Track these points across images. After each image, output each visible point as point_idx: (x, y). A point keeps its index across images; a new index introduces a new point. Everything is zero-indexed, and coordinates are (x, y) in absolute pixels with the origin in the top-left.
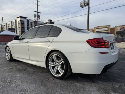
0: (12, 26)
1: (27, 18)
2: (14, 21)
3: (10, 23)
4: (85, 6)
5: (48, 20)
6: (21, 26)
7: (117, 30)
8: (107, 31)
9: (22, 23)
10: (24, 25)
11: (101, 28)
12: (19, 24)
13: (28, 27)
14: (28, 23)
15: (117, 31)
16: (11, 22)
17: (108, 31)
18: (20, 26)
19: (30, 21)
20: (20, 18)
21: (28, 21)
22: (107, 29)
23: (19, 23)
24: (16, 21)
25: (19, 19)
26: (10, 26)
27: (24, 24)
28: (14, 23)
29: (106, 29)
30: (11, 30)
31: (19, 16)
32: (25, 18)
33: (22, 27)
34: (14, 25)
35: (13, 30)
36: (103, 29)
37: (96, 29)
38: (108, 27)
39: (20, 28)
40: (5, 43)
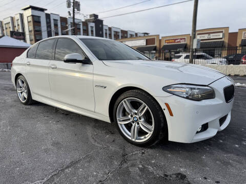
0: (14, 27)
1: (46, 10)
2: (18, 17)
3: (9, 20)
5: (91, 16)
6: (34, 28)
7: (243, 38)
9: (36, 21)
10: (40, 26)
11: (209, 33)
12: (29, 22)
13: (49, 30)
14: (48, 20)
15: (242, 40)
16: (12, 19)
17: (223, 40)
18: (31, 28)
19: (52, 18)
20: (30, 10)
21: (48, 16)
22: (221, 35)
23: (29, 20)
24: (21, 15)
25: (29, 12)
26: (10, 28)
27: (39, 22)
28: (17, 20)
29: (219, 35)
30: (15, 37)
31: (29, 6)
32: (42, 10)
33: (35, 31)
34: (18, 25)
35: (21, 35)
36: (212, 35)
37: (198, 34)
38: (223, 30)
39: (33, 32)
40: (7, 65)
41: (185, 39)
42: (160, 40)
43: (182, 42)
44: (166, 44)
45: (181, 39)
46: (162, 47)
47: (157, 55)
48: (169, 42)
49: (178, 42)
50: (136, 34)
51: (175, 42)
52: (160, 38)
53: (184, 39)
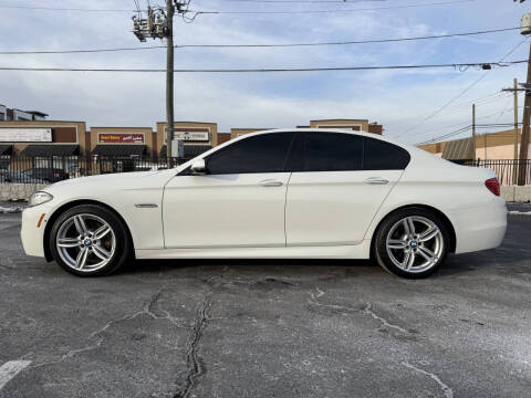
4: (154, 35)
8: (207, 141)
11: (186, 131)
17: (209, 144)
22: (206, 136)
29: (203, 136)
36: (191, 133)
38: (209, 128)
41: (142, 136)
42: (88, 134)
43: (138, 142)
44: (103, 143)
45: (135, 136)
46: (92, 148)
47: (83, 165)
48: (109, 140)
49: (127, 141)
50: (10, 113)
51: (121, 141)
52: (88, 130)
53: (140, 136)
